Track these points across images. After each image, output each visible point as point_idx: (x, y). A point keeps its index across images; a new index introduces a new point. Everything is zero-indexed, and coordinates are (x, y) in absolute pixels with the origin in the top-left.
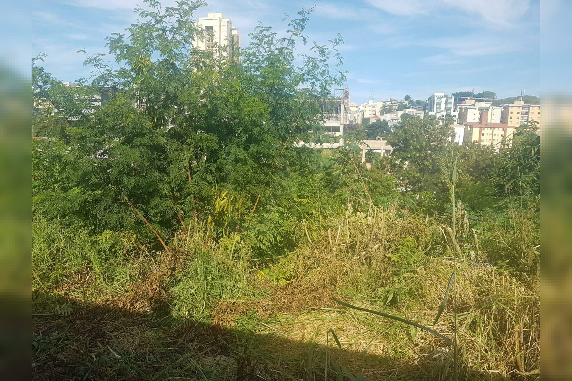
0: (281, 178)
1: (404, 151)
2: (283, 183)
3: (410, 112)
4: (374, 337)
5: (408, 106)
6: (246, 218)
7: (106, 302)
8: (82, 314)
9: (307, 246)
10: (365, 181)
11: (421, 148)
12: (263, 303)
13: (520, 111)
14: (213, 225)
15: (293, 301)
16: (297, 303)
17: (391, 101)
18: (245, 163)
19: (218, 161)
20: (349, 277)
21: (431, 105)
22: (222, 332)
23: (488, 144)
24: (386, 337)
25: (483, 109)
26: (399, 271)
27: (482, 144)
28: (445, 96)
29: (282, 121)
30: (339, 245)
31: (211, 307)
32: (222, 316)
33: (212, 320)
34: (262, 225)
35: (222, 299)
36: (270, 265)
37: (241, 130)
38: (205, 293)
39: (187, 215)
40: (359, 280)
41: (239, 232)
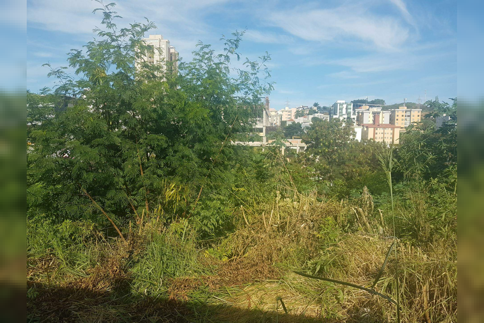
0: (221, 171)
1: (316, 148)
2: (223, 175)
3: (318, 116)
4: (309, 302)
5: (317, 111)
7: (69, 284)
8: (48, 296)
9: (245, 227)
10: (289, 172)
11: (329, 145)
12: (212, 278)
14: (163, 212)
15: (238, 275)
16: (241, 276)
18: (190, 159)
19: (167, 157)
20: (282, 252)
22: (178, 306)
23: (381, 140)
24: (319, 302)
25: (376, 113)
26: (323, 246)
27: (377, 141)
29: (220, 124)
30: (272, 226)
31: (167, 284)
32: (177, 292)
33: (169, 296)
34: (206, 211)
35: (176, 277)
36: (213, 245)
37: (186, 131)
38: (161, 273)
39: (139, 204)
40: (291, 254)
41: (186, 217)
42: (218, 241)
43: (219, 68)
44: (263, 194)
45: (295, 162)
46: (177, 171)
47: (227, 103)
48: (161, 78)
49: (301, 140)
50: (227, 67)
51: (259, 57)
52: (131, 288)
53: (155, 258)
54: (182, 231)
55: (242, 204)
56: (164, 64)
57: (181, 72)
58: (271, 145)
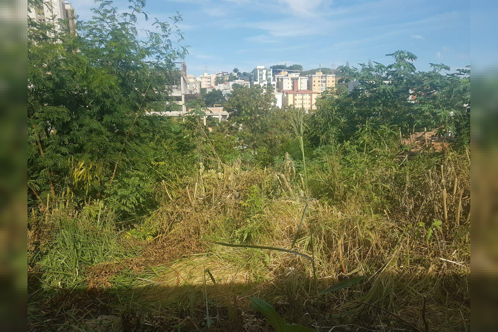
0: (137, 144)
1: (238, 116)
2: (140, 149)
3: (239, 82)
4: (238, 270)
5: (237, 77)
6: (106, 184)
9: (169, 203)
10: (212, 142)
11: (251, 113)
12: (136, 260)
13: (320, 80)
14: (73, 195)
15: (164, 253)
16: (168, 254)
17: (223, 73)
18: (100, 133)
19: (72, 132)
20: (210, 225)
21: (255, 76)
22: (99, 294)
23: (300, 106)
24: (248, 267)
25: (294, 79)
26: (249, 214)
27: (296, 107)
28: (265, 69)
29: (132, 92)
30: (197, 199)
31: (84, 273)
32: (97, 279)
33: (88, 285)
34: (124, 189)
35: (94, 264)
36: (136, 226)
37: (92, 101)
38: (76, 261)
39: (43, 188)
40: (219, 226)
41: (101, 198)
42: (141, 220)
43: (124, 29)
44: (186, 166)
45: (218, 131)
46: (85, 147)
47: (138, 68)
48: (54, 39)
49: (223, 108)
50: (135, 28)
51: (170, 18)
52: (42, 283)
53: (68, 247)
54: (97, 213)
55: (163, 178)
56: (57, 23)
57: (79, 32)
58: (190, 114)
